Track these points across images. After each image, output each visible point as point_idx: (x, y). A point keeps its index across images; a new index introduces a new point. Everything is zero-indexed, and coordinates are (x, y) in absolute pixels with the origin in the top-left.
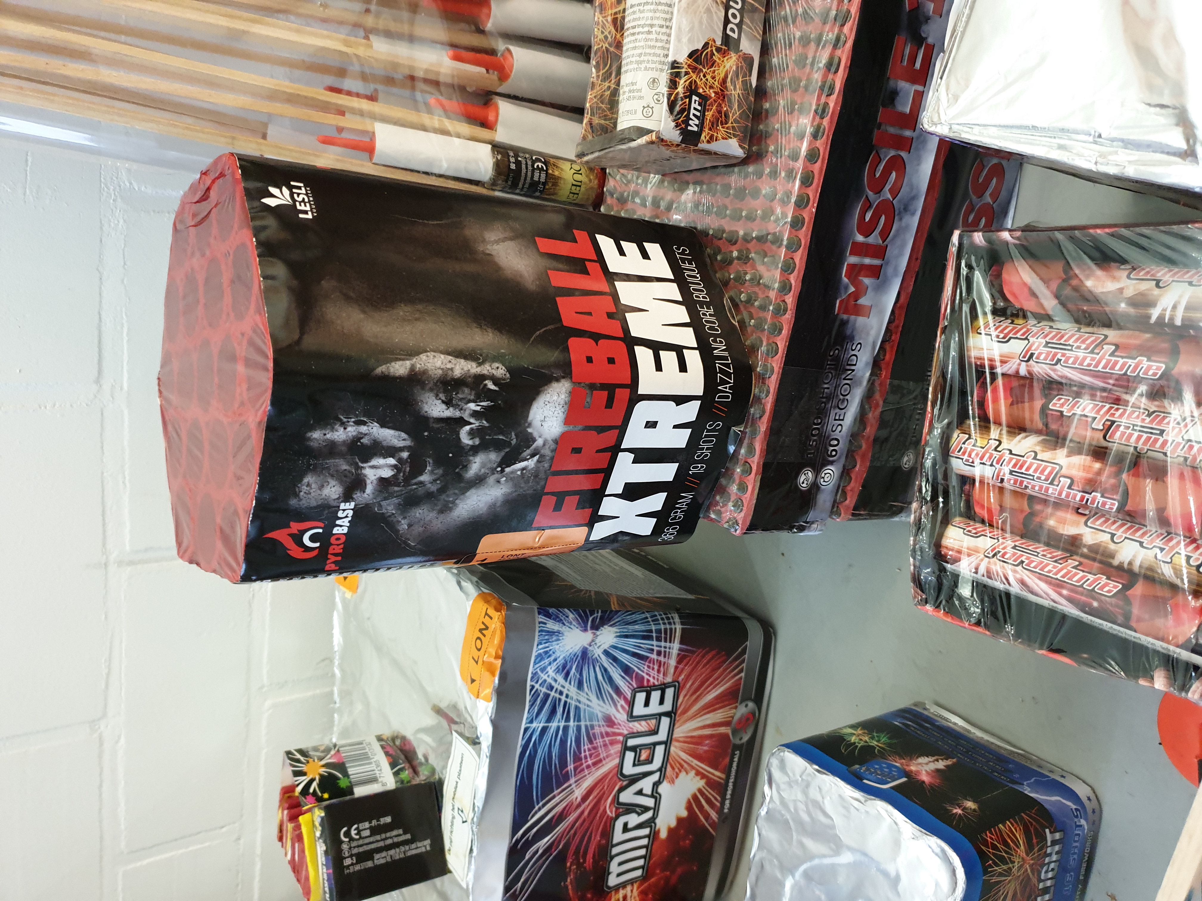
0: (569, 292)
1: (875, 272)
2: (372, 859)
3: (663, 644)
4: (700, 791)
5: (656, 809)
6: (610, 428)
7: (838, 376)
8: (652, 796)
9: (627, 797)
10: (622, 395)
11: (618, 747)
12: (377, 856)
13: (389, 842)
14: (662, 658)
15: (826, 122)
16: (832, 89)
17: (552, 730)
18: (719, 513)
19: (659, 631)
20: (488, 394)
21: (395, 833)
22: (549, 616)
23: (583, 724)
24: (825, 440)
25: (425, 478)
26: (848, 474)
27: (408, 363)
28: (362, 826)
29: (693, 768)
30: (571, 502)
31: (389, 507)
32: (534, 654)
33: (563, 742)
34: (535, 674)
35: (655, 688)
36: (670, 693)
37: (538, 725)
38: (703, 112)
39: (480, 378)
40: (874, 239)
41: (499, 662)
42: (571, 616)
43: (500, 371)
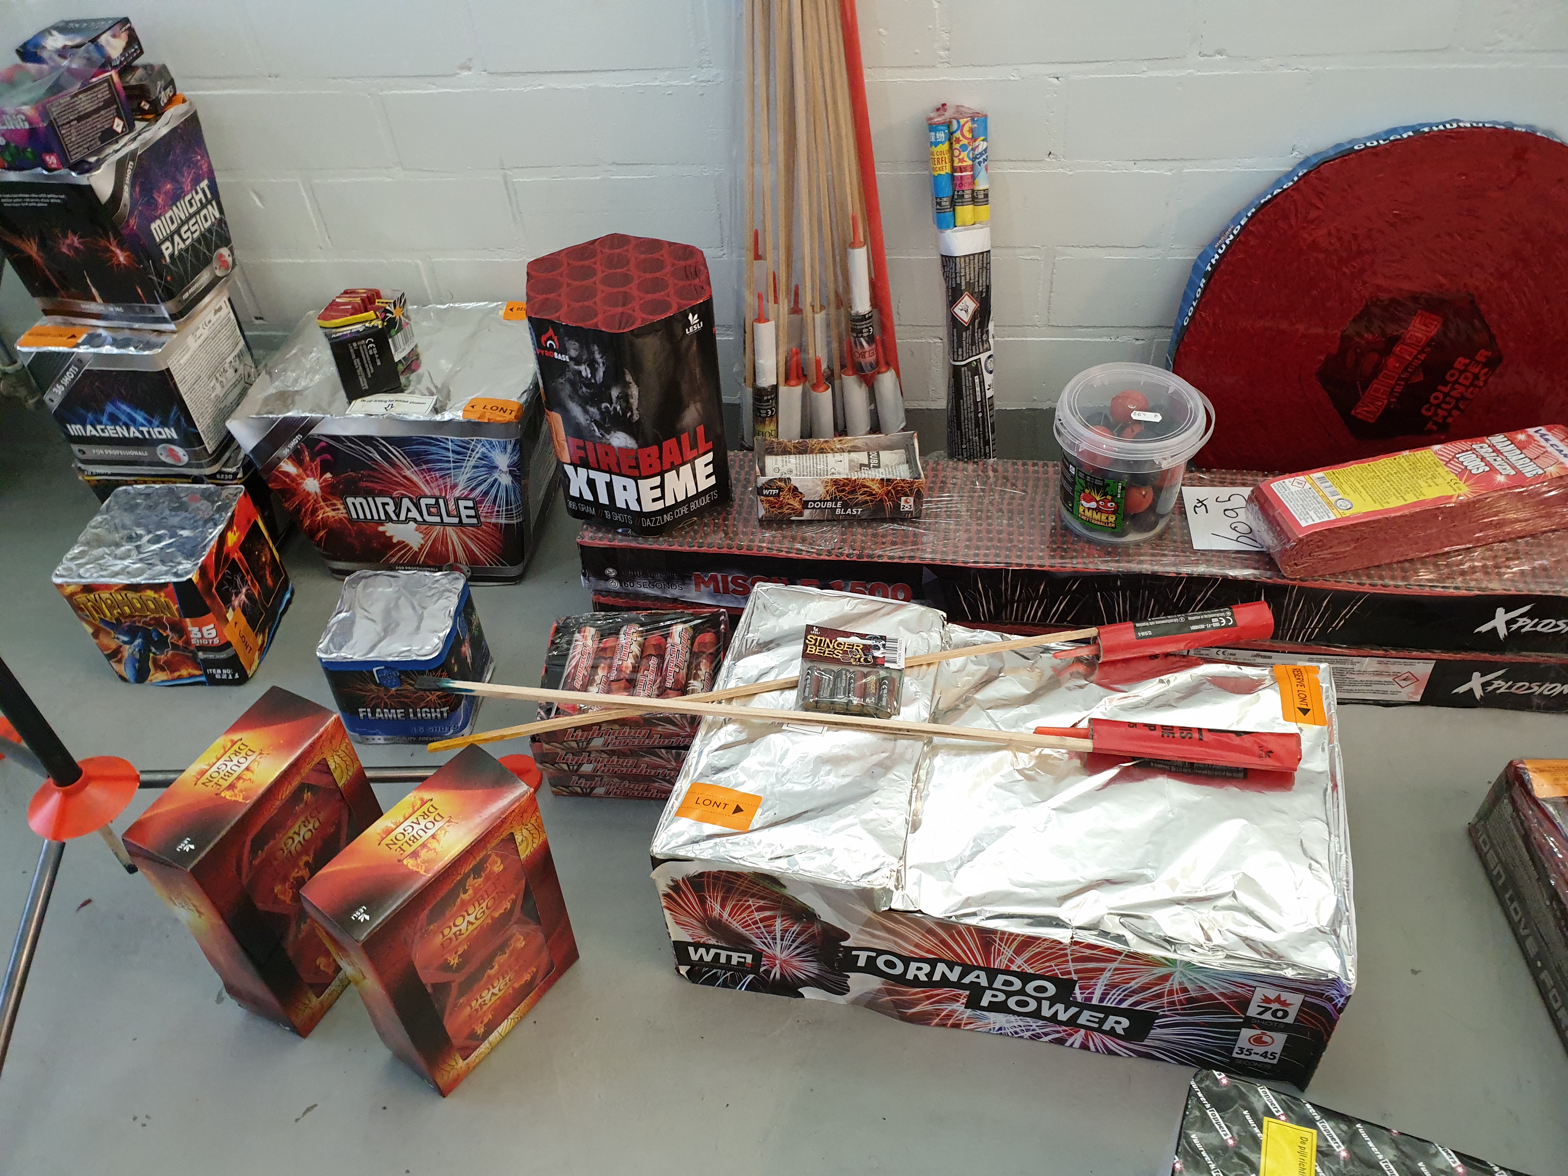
0: (679, 443)
1: (717, 590)
2: (357, 357)
3: (504, 513)
4: (411, 548)
5: (398, 522)
6: (620, 469)
7: (665, 580)
8: (407, 518)
9: (406, 502)
10: (636, 473)
11: (437, 494)
12: (358, 360)
13: (366, 365)
14: (495, 513)
15: (775, 552)
16: (789, 552)
17: (447, 454)
18: (587, 529)
19: (511, 510)
20: (625, 414)
21: (371, 368)
22: (515, 446)
23: (452, 471)
24: (632, 579)
25: (584, 389)
26: (617, 596)
27: (631, 381)
28: (375, 349)
29: (426, 542)
30: (582, 453)
31: (569, 375)
32: (492, 440)
33: (440, 461)
34: (481, 441)
35: (477, 511)
36: (474, 521)
37: (450, 446)
38: (772, 496)
39: (631, 410)
40: (731, 586)
41: (486, 421)
42: (516, 458)
43: (636, 418)
